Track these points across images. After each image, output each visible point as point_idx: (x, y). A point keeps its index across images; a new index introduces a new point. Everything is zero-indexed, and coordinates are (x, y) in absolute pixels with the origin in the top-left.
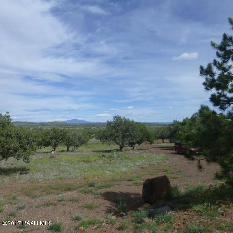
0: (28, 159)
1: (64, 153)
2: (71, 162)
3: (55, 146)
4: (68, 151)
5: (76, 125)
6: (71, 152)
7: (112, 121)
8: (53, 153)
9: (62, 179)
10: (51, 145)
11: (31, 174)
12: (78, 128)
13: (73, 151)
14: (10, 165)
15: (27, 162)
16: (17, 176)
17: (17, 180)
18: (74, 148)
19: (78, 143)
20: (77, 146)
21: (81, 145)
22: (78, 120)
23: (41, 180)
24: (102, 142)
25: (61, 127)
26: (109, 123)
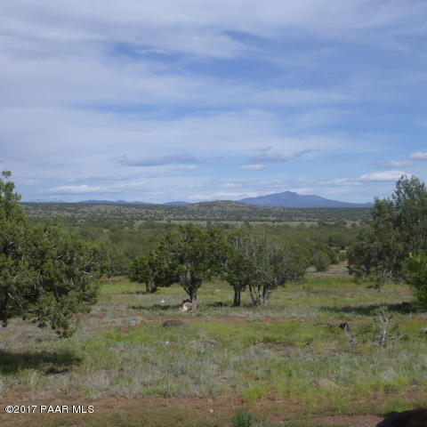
0: (65, 327)
1: (222, 311)
2: (222, 343)
3: (192, 288)
4: (237, 303)
5: (289, 214)
6: (248, 306)
7: (391, 199)
8: (185, 308)
9: (165, 395)
10: (177, 281)
11: (76, 376)
12: (294, 224)
13: (254, 304)
14: (32, 342)
15: (65, 335)
16: (33, 376)
17: (28, 390)
18: (257, 292)
19: (269, 275)
20: (268, 287)
21: (282, 283)
22: (294, 194)
23: (100, 395)
24: (352, 277)
25: (238, 219)
26: (380, 208)
